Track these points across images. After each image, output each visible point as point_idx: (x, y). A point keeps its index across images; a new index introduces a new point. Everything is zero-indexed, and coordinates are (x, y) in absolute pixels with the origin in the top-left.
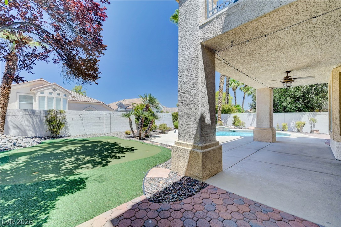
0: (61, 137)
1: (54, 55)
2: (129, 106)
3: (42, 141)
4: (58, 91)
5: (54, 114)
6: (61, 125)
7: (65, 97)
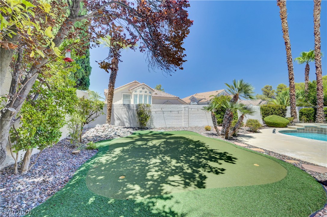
0: (147, 129)
1: (141, 43)
2: (201, 100)
3: (134, 131)
4: (145, 90)
5: (143, 107)
6: (148, 118)
7: (150, 94)
